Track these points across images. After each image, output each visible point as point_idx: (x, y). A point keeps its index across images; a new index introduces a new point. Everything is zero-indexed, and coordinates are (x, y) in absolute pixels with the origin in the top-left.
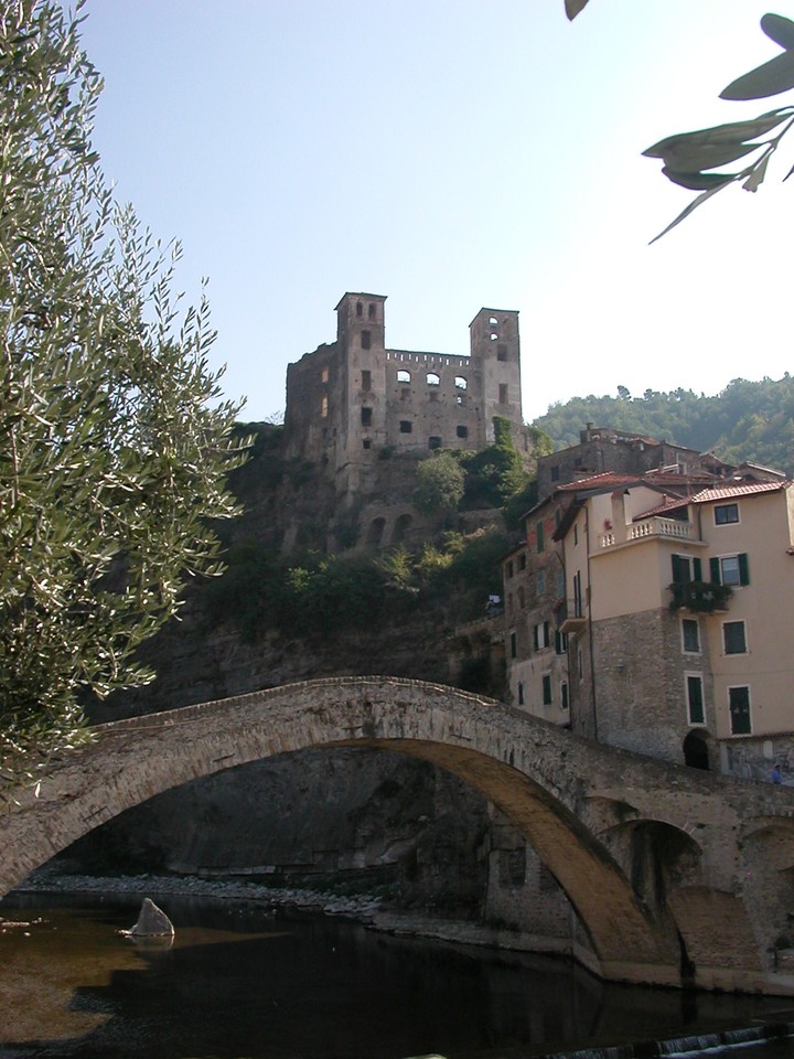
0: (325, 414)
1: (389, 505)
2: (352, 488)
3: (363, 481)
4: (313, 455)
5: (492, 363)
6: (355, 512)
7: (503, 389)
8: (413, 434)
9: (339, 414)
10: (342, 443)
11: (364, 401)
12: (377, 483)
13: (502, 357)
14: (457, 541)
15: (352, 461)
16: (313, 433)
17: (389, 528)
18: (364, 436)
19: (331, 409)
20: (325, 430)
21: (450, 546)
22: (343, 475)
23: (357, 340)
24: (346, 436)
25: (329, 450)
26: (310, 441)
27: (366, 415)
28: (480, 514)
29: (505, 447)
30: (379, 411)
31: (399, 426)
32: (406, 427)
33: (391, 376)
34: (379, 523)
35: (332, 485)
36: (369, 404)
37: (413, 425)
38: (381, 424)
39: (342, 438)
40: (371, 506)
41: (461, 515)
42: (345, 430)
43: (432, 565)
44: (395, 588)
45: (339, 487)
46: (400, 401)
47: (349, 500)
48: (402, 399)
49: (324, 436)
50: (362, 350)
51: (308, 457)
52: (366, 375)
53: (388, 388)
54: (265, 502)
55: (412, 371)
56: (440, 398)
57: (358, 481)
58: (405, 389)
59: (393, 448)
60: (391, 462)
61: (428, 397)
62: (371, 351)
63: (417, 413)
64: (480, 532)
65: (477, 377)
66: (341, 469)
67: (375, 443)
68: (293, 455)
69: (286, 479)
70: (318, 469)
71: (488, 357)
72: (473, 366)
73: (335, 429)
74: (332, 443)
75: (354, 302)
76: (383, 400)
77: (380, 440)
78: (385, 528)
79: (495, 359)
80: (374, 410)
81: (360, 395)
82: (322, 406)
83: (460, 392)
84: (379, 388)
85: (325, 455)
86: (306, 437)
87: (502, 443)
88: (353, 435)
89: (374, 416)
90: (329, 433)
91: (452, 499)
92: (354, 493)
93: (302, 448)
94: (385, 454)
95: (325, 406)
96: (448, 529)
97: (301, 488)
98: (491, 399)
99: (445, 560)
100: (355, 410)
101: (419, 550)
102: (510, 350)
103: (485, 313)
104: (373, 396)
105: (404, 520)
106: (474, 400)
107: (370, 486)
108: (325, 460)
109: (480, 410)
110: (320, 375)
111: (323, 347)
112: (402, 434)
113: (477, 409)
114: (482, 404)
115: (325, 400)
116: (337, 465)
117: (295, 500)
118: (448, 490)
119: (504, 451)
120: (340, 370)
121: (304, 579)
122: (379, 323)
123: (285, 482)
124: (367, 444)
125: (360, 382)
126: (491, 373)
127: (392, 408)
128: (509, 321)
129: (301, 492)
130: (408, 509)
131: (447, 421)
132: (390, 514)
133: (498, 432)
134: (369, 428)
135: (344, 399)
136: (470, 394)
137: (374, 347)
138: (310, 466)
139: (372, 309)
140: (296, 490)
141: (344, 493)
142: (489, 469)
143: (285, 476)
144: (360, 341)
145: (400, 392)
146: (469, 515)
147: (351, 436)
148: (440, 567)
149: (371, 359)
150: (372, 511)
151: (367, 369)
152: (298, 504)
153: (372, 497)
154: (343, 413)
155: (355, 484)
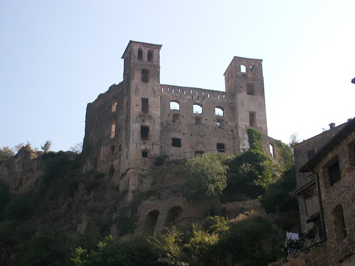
0: (113, 136)
1: (162, 200)
2: (132, 188)
3: (141, 182)
4: (103, 168)
5: (242, 96)
6: (134, 207)
7: (252, 115)
8: (182, 148)
9: (124, 133)
10: (125, 154)
11: (143, 121)
12: (152, 184)
13: (251, 92)
14: (223, 224)
15: (133, 166)
16: (104, 150)
17: (162, 217)
18: (143, 147)
19: (118, 131)
20: (113, 148)
21: (216, 228)
22: (125, 179)
23: (138, 75)
24: (128, 148)
25: (116, 162)
26: (102, 157)
27: (145, 132)
28: (240, 204)
29: (259, 152)
30: (155, 129)
31: (171, 142)
32: (177, 143)
33: (165, 105)
34: (154, 215)
35: (117, 188)
36: (147, 123)
37: (182, 142)
38: (157, 139)
39: (125, 150)
40: (147, 202)
41: (223, 206)
42: (127, 144)
43: (201, 243)
44: (166, 264)
45: (121, 189)
46: (172, 123)
47: (130, 197)
48: (173, 121)
49: (113, 152)
50: (141, 82)
51: (99, 170)
52: (145, 102)
53: (162, 112)
54: (65, 206)
55: (181, 101)
56: (203, 122)
57: (137, 182)
58: (176, 115)
59: (167, 157)
60: (164, 167)
61: (194, 121)
62: (150, 83)
63: (186, 132)
64: (241, 217)
65: (231, 107)
66: (124, 175)
67: (152, 152)
68: (88, 169)
69: (81, 186)
70: (107, 178)
71: (240, 92)
72: (229, 99)
73: (120, 146)
74: (118, 156)
75: (136, 49)
76: (158, 121)
77: (156, 151)
78: (159, 218)
79: (245, 93)
80: (151, 128)
81: (140, 116)
82: (111, 129)
83: (219, 119)
84: (155, 111)
85: (113, 166)
86: (98, 154)
87: (255, 148)
88: (134, 147)
89: (151, 132)
90: (115, 149)
91: (216, 189)
92: (133, 192)
93: (95, 164)
94: (160, 161)
95: (113, 130)
96: (213, 215)
97: (92, 192)
98: (243, 123)
99: (212, 239)
100: (135, 127)
101: (188, 232)
102: (257, 87)
103: (237, 61)
104: (150, 117)
105: (175, 212)
106: (230, 124)
107: (147, 186)
108: (112, 170)
109: (235, 131)
110: (110, 108)
111: (113, 88)
112: (173, 148)
113: (232, 131)
114: (236, 127)
115: (114, 126)
116: (121, 171)
117: (87, 202)
118: (213, 182)
119: (258, 154)
120: (125, 101)
121: (82, 257)
122: (155, 64)
123: (80, 189)
124: (145, 154)
125: (140, 106)
126: (242, 103)
127: (165, 128)
128: (255, 66)
129: (92, 195)
130: (178, 201)
131: (209, 139)
132: (163, 208)
133: (251, 141)
134: (147, 141)
135: (127, 120)
136: (226, 119)
137: (151, 81)
138: (100, 176)
139: (150, 55)
140: (89, 194)
141: (126, 192)
142: (246, 167)
143: (80, 184)
144: (140, 76)
145: (172, 116)
146: (230, 206)
147: (132, 147)
148: (207, 245)
149: (149, 89)
150: (148, 205)
151: (146, 97)
152: (89, 205)
153: (149, 194)
154: (126, 132)
155: (135, 185)
